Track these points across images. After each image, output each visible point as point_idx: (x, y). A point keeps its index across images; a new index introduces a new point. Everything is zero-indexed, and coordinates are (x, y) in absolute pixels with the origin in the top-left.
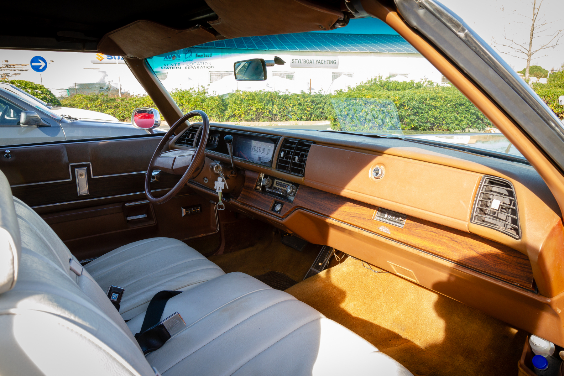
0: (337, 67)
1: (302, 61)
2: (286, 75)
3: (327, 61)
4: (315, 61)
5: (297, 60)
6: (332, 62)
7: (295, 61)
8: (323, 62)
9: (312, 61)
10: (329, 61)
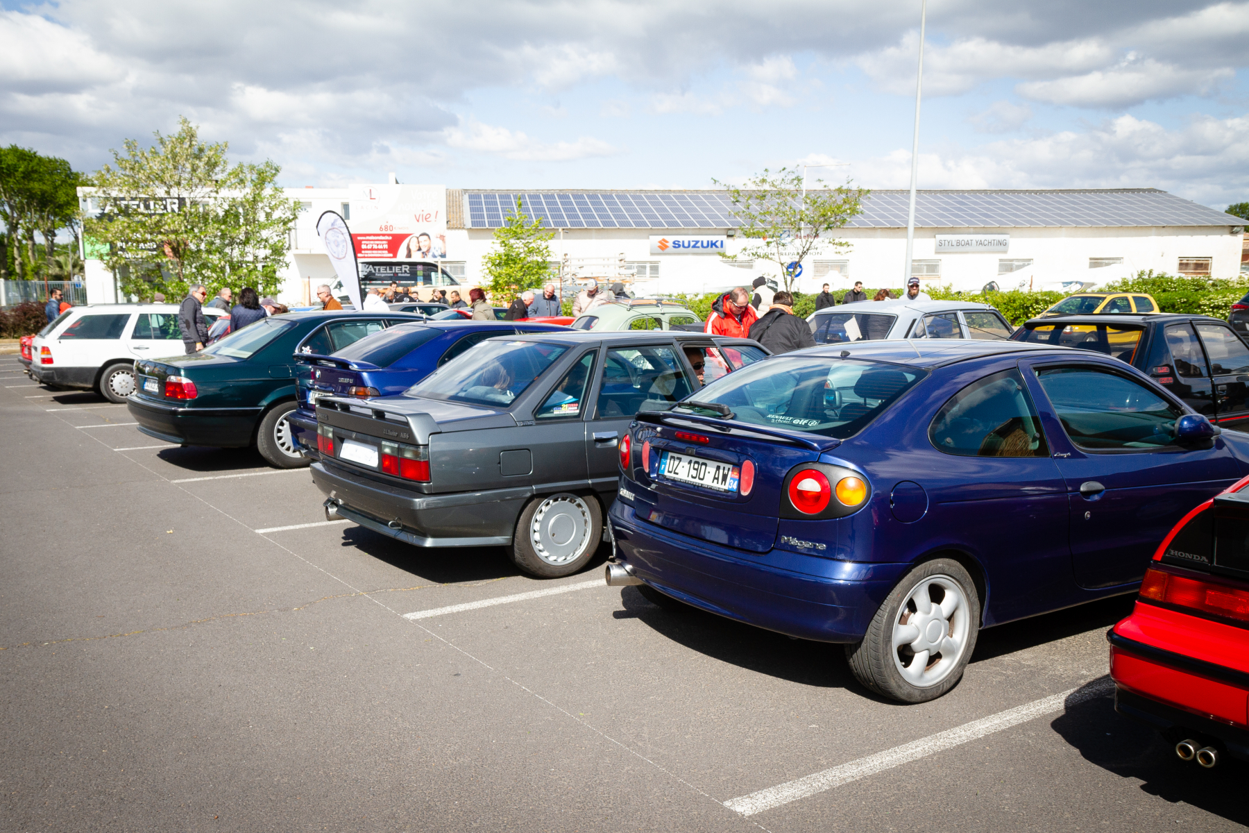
0: (1005, 252)
1: (954, 243)
2: (927, 265)
3: (993, 242)
4: (974, 242)
5: (946, 242)
6: (1000, 243)
7: (943, 242)
8: (986, 243)
9: (970, 242)
10: (995, 242)
